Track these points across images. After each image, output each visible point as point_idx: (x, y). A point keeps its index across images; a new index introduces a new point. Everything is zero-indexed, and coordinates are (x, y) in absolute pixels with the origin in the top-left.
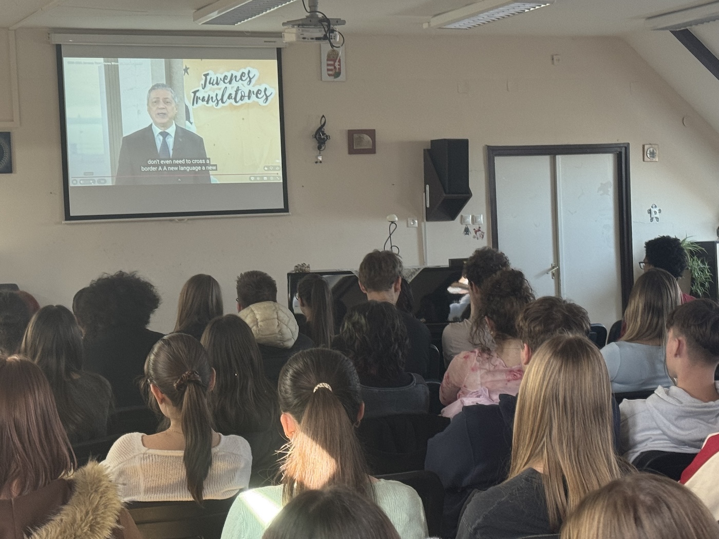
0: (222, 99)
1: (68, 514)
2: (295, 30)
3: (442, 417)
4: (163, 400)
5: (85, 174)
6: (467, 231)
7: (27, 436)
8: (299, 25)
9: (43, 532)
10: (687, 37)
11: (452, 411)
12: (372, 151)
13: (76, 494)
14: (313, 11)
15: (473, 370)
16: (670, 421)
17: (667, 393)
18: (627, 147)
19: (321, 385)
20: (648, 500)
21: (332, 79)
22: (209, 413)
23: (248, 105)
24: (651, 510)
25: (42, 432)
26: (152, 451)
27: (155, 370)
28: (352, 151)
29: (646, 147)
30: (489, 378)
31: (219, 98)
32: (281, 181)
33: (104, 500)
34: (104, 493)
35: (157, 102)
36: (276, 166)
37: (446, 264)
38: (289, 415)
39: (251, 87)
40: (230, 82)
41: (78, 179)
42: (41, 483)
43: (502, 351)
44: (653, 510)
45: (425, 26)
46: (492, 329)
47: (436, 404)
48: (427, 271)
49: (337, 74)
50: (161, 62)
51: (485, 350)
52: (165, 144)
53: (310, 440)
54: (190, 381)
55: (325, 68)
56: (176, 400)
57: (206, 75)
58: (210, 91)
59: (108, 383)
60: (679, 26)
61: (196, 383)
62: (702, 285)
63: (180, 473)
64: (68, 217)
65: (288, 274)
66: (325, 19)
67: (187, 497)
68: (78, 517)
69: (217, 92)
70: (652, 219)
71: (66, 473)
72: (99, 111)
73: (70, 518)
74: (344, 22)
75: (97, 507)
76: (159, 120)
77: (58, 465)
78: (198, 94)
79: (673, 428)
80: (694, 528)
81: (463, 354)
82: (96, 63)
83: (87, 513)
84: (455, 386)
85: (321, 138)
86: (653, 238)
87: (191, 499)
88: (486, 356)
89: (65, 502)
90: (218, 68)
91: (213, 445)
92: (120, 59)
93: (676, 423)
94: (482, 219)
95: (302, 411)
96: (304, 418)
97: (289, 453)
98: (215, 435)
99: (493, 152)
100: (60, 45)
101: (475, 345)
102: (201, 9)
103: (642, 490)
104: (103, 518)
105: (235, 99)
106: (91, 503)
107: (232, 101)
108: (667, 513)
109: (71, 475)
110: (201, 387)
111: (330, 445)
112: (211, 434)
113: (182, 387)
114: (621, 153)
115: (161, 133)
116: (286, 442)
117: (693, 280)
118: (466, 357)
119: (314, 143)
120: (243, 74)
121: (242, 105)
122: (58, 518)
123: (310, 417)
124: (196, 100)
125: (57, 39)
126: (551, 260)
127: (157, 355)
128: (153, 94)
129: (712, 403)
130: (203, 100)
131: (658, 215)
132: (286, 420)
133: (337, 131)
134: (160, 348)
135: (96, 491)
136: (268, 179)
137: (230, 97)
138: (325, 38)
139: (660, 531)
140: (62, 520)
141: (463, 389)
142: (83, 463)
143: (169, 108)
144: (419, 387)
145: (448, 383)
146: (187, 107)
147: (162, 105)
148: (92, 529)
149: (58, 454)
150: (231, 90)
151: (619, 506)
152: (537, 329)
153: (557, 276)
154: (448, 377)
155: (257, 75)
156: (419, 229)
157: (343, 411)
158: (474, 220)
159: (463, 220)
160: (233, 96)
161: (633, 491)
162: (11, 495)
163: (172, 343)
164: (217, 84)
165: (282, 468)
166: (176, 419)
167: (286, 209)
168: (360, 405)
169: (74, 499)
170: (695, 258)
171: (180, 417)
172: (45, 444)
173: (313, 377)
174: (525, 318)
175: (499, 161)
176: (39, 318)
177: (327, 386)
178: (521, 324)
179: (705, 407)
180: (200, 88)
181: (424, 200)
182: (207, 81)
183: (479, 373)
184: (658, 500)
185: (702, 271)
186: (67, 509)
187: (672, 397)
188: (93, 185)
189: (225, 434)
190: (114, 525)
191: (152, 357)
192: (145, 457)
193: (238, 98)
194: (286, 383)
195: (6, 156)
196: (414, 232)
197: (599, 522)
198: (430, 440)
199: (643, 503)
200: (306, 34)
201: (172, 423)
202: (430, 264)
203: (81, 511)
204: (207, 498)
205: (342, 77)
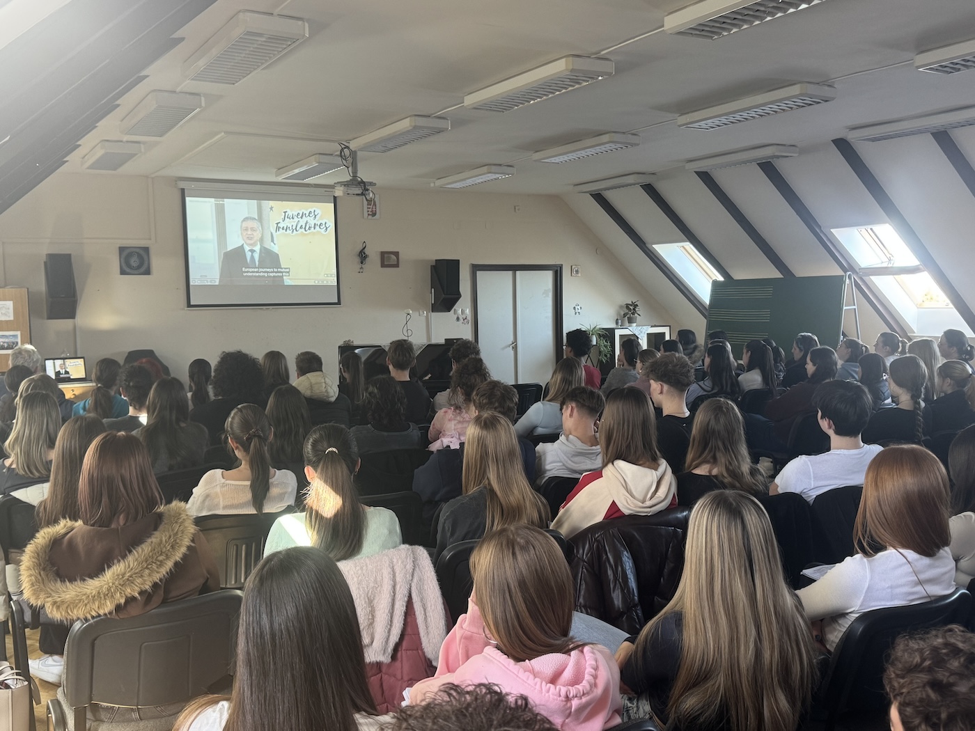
0: (296, 229)
1: (156, 538)
2: (342, 188)
3: (428, 451)
4: (237, 448)
5: (201, 276)
6: (458, 319)
7: (129, 486)
8: (345, 185)
9: (140, 549)
10: (599, 198)
11: (435, 447)
12: (397, 266)
13: (163, 523)
14: (355, 176)
15: (449, 420)
16: (568, 457)
17: (567, 440)
18: (561, 267)
19: (330, 449)
20: (522, 541)
21: (370, 217)
22: (267, 455)
23: (314, 233)
24: (523, 548)
25: (141, 483)
26: (228, 482)
27: (231, 428)
28: (383, 265)
29: (573, 267)
30: (460, 426)
31: (294, 228)
32: (336, 284)
33: (182, 528)
34: (182, 522)
35: (246, 229)
36: (331, 275)
37: (442, 341)
38: (310, 467)
39: (316, 221)
40: (302, 218)
41: (196, 280)
42: (140, 517)
43: (469, 409)
44: (524, 548)
45: (432, 185)
46: (463, 395)
47: (427, 442)
48: (430, 346)
49: (374, 214)
50: (254, 202)
51: (458, 408)
52: (252, 257)
53: (323, 484)
54: (255, 436)
55: (365, 210)
56: (246, 447)
57: (285, 212)
58: (288, 223)
59: (205, 429)
60: (595, 191)
61: (259, 437)
62: (606, 356)
63: (248, 496)
64: (189, 305)
65: (339, 347)
66: (362, 182)
67: (253, 511)
68: (164, 539)
69: (293, 223)
70: (576, 313)
71: (159, 507)
72: (211, 234)
73: (158, 540)
74: (375, 184)
75: (177, 533)
76: (249, 242)
77: (152, 503)
78: (279, 225)
79: (570, 462)
80: (548, 560)
81: (444, 410)
82: (209, 202)
83: (170, 537)
84: (437, 430)
85: (363, 256)
86: (571, 330)
87: (255, 512)
88: (458, 411)
89: (156, 529)
90: (294, 208)
91: (270, 477)
92: (225, 200)
93: (572, 459)
94: (468, 312)
95: (318, 466)
96: (319, 470)
97: (309, 493)
98: (272, 470)
99: (476, 268)
100: (184, 189)
101: (451, 405)
102: (281, 169)
103: (518, 535)
104: (181, 540)
105: (305, 228)
106: (173, 530)
107: (303, 230)
108: (532, 552)
109: (162, 508)
110: (263, 439)
111: (336, 487)
112: (269, 470)
113: (250, 440)
114: (557, 270)
115: (250, 250)
116: (307, 486)
117: (600, 352)
118: (446, 412)
119: (358, 260)
120: (310, 213)
121: (310, 233)
122: (149, 540)
123: (322, 470)
124: (278, 228)
125: (182, 185)
126: (511, 339)
127: (233, 418)
128: (245, 224)
129: (594, 447)
130: (283, 229)
131: (579, 311)
132: (308, 471)
133: (373, 253)
134: (235, 414)
135: (176, 522)
136: (327, 283)
137: (301, 227)
138: (362, 194)
139: (527, 563)
140: (152, 542)
141: (443, 432)
142: (169, 502)
143: (255, 234)
144: (414, 432)
145: (433, 428)
146: (272, 233)
147: (249, 232)
148: (173, 547)
149: (152, 496)
150: (302, 222)
151: (504, 545)
152: (484, 401)
153: (515, 348)
154: (434, 425)
155: (320, 213)
156: (427, 317)
157: (344, 466)
158: (463, 312)
159: (455, 312)
160: (304, 227)
161: (514, 536)
162: (119, 524)
163: (243, 411)
164: (293, 218)
165: (305, 502)
166: (245, 460)
167: (339, 303)
168: (357, 461)
169: (161, 527)
170: (602, 338)
171: (248, 459)
172: (143, 491)
173: (325, 444)
174: (477, 394)
175: (479, 273)
176: (158, 385)
177: (334, 449)
178: (475, 398)
179: (590, 450)
180: (281, 221)
181: (431, 298)
182: (286, 216)
183: (453, 423)
184: (528, 542)
185: (606, 346)
186: (157, 534)
187: (570, 442)
188: (206, 284)
189: (279, 469)
190: (188, 544)
191: (230, 419)
192: (223, 486)
193: (307, 228)
194: (308, 448)
195: (146, 263)
196: (423, 319)
197: (491, 554)
198: (416, 470)
199: (518, 543)
200: (349, 192)
201: (243, 463)
202: (434, 341)
203: (166, 536)
204: (266, 512)
205: (377, 216)
